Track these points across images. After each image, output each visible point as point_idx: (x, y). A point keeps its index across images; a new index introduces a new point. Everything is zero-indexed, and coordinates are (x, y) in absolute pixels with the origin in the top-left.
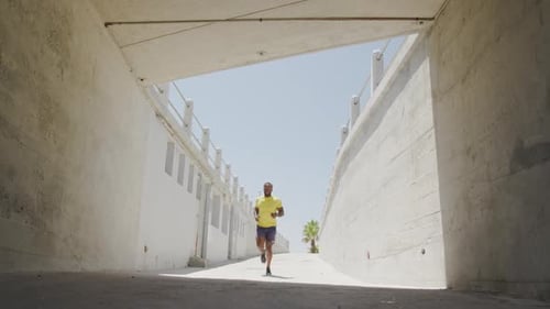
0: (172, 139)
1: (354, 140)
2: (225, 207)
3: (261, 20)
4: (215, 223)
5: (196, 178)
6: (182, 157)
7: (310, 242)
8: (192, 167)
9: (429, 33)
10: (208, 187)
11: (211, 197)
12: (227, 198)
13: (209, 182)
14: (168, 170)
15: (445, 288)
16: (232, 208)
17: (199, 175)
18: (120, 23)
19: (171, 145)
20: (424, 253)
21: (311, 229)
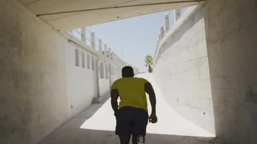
0: (77, 48)
1: (167, 40)
2: (106, 66)
3: (116, 7)
4: (102, 77)
5: (91, 59)
6: (83, 54)
7: (148, 67)
8: (88, 56)
9: (203, 6)
10: (97, 60)
11: (99, 65)
12: (107, 62)
13: (97, 58)
14: (77, 65)
15: (214, 136)
16: (110, 65)
17: (92, 58)
18: (44, 15)
19: (77, 51)
20: (204, 114)
21: (148, 60)
